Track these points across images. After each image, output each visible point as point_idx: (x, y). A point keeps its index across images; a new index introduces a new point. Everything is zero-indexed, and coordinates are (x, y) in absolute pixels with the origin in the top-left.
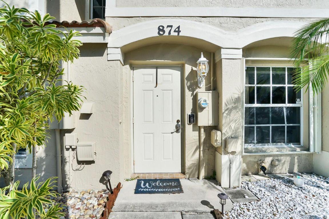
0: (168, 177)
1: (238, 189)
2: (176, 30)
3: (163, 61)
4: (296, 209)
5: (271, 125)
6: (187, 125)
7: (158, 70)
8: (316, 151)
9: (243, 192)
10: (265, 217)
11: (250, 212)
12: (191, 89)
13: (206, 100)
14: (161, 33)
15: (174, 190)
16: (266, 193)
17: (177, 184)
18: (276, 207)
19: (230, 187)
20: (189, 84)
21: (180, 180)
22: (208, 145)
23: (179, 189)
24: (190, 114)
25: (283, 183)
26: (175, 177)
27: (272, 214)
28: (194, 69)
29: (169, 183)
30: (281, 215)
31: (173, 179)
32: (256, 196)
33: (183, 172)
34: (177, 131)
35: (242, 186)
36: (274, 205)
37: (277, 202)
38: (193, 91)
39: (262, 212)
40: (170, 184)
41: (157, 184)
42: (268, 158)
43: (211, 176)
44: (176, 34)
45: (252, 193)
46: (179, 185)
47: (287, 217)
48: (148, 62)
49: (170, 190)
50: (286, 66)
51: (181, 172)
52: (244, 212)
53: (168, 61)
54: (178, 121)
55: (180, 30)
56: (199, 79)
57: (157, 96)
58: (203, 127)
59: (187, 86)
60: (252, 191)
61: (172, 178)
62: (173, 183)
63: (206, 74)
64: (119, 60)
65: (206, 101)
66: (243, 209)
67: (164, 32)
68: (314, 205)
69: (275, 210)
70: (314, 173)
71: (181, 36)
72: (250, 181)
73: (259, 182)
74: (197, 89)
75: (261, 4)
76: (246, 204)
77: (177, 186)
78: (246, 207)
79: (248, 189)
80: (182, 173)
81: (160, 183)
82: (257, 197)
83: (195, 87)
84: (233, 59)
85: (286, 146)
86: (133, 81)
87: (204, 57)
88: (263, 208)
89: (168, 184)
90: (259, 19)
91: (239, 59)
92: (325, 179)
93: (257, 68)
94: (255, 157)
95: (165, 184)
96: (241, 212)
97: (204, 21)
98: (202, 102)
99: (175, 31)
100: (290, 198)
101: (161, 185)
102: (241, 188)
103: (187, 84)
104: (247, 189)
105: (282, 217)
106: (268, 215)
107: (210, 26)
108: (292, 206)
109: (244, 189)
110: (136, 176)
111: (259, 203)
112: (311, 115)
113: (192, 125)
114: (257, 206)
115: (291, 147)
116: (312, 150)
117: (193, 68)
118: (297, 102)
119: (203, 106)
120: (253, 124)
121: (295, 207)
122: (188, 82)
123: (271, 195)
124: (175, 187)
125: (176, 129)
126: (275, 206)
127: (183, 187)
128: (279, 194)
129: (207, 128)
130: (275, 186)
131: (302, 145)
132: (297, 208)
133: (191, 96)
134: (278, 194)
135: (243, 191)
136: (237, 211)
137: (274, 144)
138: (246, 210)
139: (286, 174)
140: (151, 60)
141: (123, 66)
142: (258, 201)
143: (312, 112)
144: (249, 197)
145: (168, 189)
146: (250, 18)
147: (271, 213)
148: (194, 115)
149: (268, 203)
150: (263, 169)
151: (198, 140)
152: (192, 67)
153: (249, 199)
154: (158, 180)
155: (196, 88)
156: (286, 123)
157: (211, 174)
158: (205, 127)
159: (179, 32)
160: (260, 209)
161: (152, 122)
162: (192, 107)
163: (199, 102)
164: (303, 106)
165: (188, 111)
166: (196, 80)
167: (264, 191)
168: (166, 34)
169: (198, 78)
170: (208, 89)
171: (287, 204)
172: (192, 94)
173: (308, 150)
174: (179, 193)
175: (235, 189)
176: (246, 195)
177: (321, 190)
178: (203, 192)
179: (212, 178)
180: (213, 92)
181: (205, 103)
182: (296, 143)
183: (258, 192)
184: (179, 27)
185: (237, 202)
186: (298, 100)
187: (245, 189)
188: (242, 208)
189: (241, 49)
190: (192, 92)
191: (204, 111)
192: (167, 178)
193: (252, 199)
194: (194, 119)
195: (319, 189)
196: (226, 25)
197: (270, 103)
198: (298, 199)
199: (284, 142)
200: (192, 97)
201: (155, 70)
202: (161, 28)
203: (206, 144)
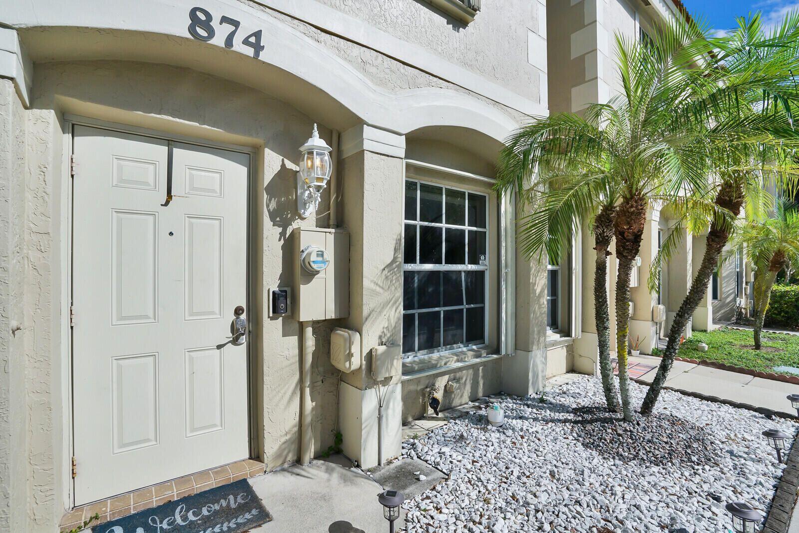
0: (212, 483)
1: (397, 463)
2: (250, 40)
3: (197, 124)
4: (512, 474)
5: (442, 310)
6: (266, 322)
7: (176, 151)
8: (509, 352)
9: (410, 467)
10: (473, 514)
11: (444, 513)
12: (278, 219)
13: (321, 251)
14: (202, 32)
15: (240, 520)
16: (454, 455)
17: (243, 498)
18: (481, 482)
19: (379, 464)
20: (273, 205)
21: (251, 481)
22: (321, 369)
23: (254, 512)
24: (277, 289)
25: (472, 425)
26: (233, 476)
27: (482, 501)
28: (290, 165)
29: (218, 502)
30: (496, 498)
31: (228, 485)
32: (437, 468)
33: (256, 455)
34: (235, 341)
35: (402, 455)
36: (476, 479)
37: (479, 471)
38: (285, 225)
39: (465, 504)
40: (224, 503)
41: (179, 521)
42: (439, 378)
43: (330, 448)
44: (249, 51)
45: (428, 466)
46: (252, 501)
47: (506, 498)
48: (138, 116)
49: (229, 527)
50: (467, 189)
51: (247, 456)
52: (432, 518)
53: (213, 128)
54: (238, 311)
55: (262, 45)
56: (303, 194)
57: (171, 234)
58: (311, 323)
59: (269, 211)
60: (426, 461)
61: (224, 484)
62: (231, 497)
63: (325, 182)
64: (12, 79)
65: (322, 255)
66: (428, 510)
67: (211, 33)
68: (531, 456)
69: (483, 490)
70: (503, 393)
71: (264, 63)
72: (415, 437)
73: (432, 434)
74: (296, 221)
75: (440, 51)
76: (428, 498)
77: (246, 503)
78: (432, 504)
79: (418, 457)
80: (251, 458)
81: (187, 511)
82: (441, 471)
83: (289, 216)
84: (388, 156)
85: (465, 349)
86: (72, 176)
87: (320, 138)
88: (462, 493)
89: (217, 507)
90: (435, 79)
91: (400, 158)
92: (521, 399)
93: (422, 186)
94: (418, 381)
95: (205, 512)
96: (427, 521)
97: (325, 44)
98: (313, 258)
99: (246, 42)
100: (494, 455)
101: (194, 519)
102: (403, 458)
103: (267, 205)
104: (415, 457)
105: (499, 500)
106: (476, 507)
107: (339, 60)
108: (504, 469)
109: (409, 460)
110: (86, 516)
111: (450, 483)
112: (503, 287)
113: (281, 319)
114: (450, 495)
115: (472, 350)
116: (503, 352)
117: (287, 162)
118: (480, 262)
119: (315, 266)
120: (413, 308)
121: (510, 470)
122: (270, 200)
123: (463, 457)
124: (242, 509)
125: (233, 335)
126: (479, 480)
127: (264, 502)
128: (475, 451)
129: (320, 325)
130: (462, 436)
131: (487, 344)
132: (512, 472)
133: (280, 240)
134: (473, 452)
135: (409, 464)
136: (419, 522)
137: (448, 346)
138: (434, 513)
139: (467, 404)
140: (153, 115)
141: (26, 108)
142: (446, 480)
143: (504, 281)
144: (426, 476)
145: (222, 524)
146: (421, 72)
147: (480, 499)
148: (286, 292)
149: (466, 479)
150: (434, 403)
151: (297, 359)
152: (283, 160)
153: (428, 482)
154: (177, 503)
155: (293, 219)
156: (465, 303)
157: (331, 442)
158: (316, 324)
159: (258, 48)
160: (458, 497)
161: (149, 318)
162: (280, 271)
163: (304, 255)
164: (488, 270)
165: (271, 281)
166: (292, 197)
167: (449, 454)
168: (219, 40)
169: (299, 192)
170: (323, 223)
171: (494, 468)
172: (283, 234)
173: (497, 351)
174: (260, 526)
175: (392, 466)
176: (418, 473)
177: (526, 423)
178: (324, 498)
179: (331, 452)
180: (338, 231)
181: (320, 259)
182: (478, 342)
183: (438, 459)
184: (258, 35)
185: (408, 497)
186: (482, 257)
187: (412, 458)
188: (425, 510)
189: (403, 135)
190: (280, 230)
191: (316, 280)
192: (207, 489)
193: (434, 480)
194: (287, 301)
195: (523, 422)
196: (373, 70)
197: (441, 263)
198: (505, 451)
199: (462, 342)
200: (282, 242)
201: (165, 149)
202: (202, 17)
203: (317, 368)
